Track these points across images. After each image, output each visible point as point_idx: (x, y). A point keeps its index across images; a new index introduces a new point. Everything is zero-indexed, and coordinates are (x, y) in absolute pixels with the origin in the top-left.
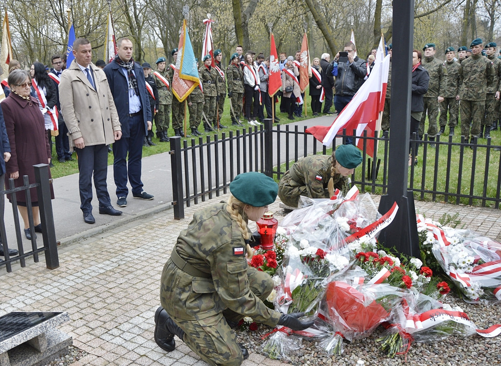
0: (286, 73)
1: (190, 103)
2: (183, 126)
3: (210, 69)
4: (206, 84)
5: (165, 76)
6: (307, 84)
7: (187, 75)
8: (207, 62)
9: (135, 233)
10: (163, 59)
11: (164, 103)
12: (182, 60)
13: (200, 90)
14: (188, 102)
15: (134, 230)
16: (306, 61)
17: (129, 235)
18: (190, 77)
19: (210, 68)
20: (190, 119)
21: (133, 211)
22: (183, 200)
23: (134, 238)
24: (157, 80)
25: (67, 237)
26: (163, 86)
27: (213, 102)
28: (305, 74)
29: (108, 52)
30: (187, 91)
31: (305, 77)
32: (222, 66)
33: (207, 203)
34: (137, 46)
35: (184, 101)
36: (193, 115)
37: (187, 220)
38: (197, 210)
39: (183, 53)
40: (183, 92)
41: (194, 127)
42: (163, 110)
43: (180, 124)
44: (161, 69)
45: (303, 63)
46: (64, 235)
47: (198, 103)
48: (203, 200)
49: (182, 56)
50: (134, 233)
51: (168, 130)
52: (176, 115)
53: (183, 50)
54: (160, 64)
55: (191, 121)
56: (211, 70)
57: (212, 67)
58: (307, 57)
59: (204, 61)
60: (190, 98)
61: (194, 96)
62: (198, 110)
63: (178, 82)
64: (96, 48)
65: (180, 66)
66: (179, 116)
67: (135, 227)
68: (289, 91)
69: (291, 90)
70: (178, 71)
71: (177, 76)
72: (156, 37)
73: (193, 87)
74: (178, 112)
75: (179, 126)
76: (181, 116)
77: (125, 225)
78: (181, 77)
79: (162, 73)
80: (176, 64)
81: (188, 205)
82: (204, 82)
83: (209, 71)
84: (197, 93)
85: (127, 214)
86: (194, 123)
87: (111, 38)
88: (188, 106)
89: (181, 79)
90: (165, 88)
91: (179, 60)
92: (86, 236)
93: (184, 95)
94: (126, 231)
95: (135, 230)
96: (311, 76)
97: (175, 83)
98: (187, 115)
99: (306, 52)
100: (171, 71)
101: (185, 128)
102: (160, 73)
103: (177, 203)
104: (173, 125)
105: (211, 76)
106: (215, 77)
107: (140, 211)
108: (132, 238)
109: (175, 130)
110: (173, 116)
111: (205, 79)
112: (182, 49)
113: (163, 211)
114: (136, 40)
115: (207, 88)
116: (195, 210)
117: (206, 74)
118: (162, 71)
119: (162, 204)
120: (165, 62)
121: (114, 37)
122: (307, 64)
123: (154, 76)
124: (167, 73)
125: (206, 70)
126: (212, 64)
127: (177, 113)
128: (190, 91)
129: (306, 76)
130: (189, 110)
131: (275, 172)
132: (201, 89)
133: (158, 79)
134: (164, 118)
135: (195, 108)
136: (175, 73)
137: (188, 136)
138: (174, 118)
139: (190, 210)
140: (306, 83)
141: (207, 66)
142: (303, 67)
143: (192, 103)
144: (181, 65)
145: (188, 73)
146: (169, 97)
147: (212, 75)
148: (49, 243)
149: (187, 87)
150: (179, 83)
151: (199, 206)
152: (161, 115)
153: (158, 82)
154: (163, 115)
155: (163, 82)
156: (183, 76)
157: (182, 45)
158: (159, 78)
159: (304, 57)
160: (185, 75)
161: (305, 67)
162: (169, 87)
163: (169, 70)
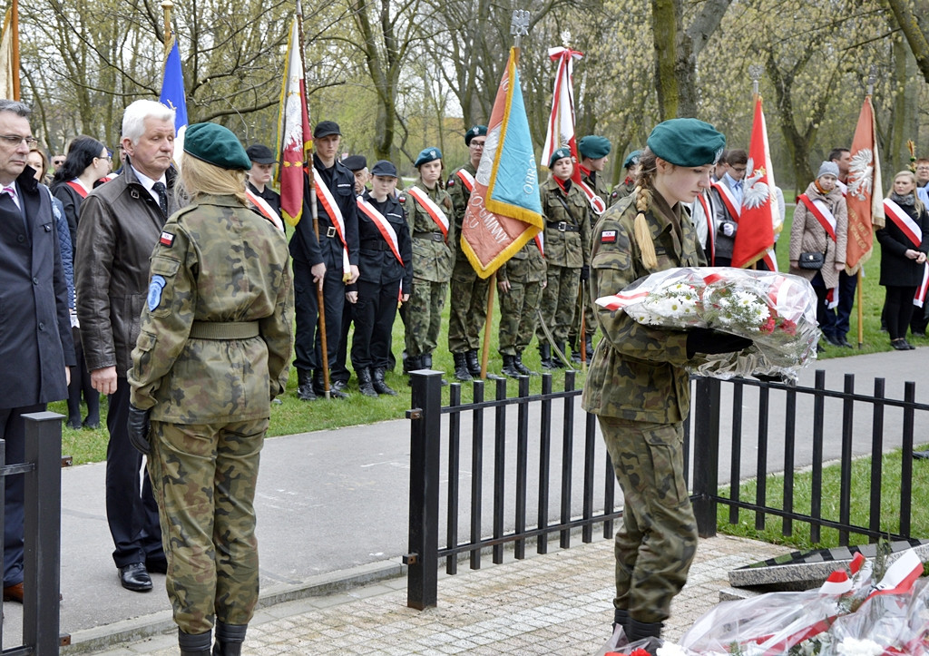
0: (807, 210)
1: (506, 283)
2: (481, 346)
3: (567, 190)
4: (552, 231)
5: (439, 202)
6: (868, 248)
7: (508, 205)
8: (558, 168)
9: (289, 635)
10: (433, 154)
11: (431, 276)
12: (496, 161)
13: (534, 247)
14: (499, 280)
15: (288, 625)
16: (867, 181)
17: (270, 639)
18: (516, 211)
19: (567, 185)
20: (501, 327)
21: (294, 571)
22: (435, 553)
23: (284, 647)
24: (417, 211)
25: (97, 627)
26: (433, 231)
27: (570, 285)
28: (862, 217)
29: (285, 126)
30: (504, 247)
31: (862, 228)
32: (599, 183)
33: (511, 569)
34: (384, 109)
35: (491, 277)
36: (511, 317)
37: (443, 613)
38: (477, 586)
39: (500, 141)
40: (491, 251)
41: (512, 352)
42: (425, 295)
43: (471, 340)
44: (430, 182)
45: (855, 185)
46: (89, 622)
47: (528, 285)
48: (497, 559)
49: (499, 150)
50: (285, 635)
51: (435, 353)
52: (460, 315)
53: (501, 133)
54: (424, 169)
55: (504, 335)
56: (571, 192)
57: (574, 185)
58: (869, 169)
59: (551, 167)
60: (508, 270)
61: (517, 263)
62: (525, 304)
63: (481, 220)
64: (251, 111)
65: (489, 175)
66: (469, 316)
67: (294, 619)
68: (810, 265)
69: (817, 265)
70: (483, 190)
71: (479, 205)
72: (446, 86)
73: (521, 240)
74: (468, 305)
75: (468, 346)
76: (476, 317)
77: (267, 610)
78: (490, 209)
79: (432, 192)
80: (480, 169)
81: (451, 570)
82: (549, 224)
83: (563, 193)
84: (526, 255)
85: (278, 578)
86: (511, 340)
87: (296, 88)
88: (500, 291)
89: (489, 212)
90: (437, 236)
91: (487, 158)
92: (149, 630)
93: (495, 260)
94: (265, 627)
95: (291, 625)
96: (882, 224)
97: (470, 223)
98: (495, 316)
99: (868, 152)
100: (459, 188)
101: (484, 353)
102: (428, 191)
103: (419, 559)
104: (453, 341)
105: (568, 210)
106: (580, 214)
107: (316, 573)
108: (280, 647)
109: (457, 357)
110: (454, 316)
111: (552, 220)
112: (498, 129)
113: (380, 580)
114: (380, 94)
115: (554, 243)
116: (471, 585)
117: (556, 203)
118: (433, 186)
119: (379, 559)
120: (438, 161)
121: (303, 82)
122: (869, 190)
123: (411, 201)
124: (446, 194)
125: (557, 191)
126: (575, 177)
127: (464, 307)
128: (513, 249)
129: (865, 225)
130: (502, 301)
131: (723, 501)
132: (537, 245)
133: (420, 209)
134: (427, 318)
135: (518, 298)
136: (474, 196)
137: (490, 376)
138: (453, 323)
139: (457, 585)
140: (864, 246)
141: (558, 179)
142: (856, 198)
143: (511, 281)
144: (493, 174)
145: (511, 196)
146: (444, 261)
147: (572, 207)
148: (39, 635)
149: (505, 237)
150: (483, 225)
151: (486, 576)
152: (418, 309)
153: (418, 217)
154: (425, 311)
155: (434, 219)
156: (494, 206)
157: (501, 118)
158: (424, 205)
159: (860, 167)
160: (501, 203)
161: (861, 197)
162: (448, 232)
163: (453, 185)
